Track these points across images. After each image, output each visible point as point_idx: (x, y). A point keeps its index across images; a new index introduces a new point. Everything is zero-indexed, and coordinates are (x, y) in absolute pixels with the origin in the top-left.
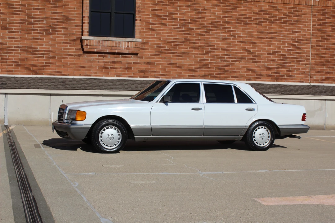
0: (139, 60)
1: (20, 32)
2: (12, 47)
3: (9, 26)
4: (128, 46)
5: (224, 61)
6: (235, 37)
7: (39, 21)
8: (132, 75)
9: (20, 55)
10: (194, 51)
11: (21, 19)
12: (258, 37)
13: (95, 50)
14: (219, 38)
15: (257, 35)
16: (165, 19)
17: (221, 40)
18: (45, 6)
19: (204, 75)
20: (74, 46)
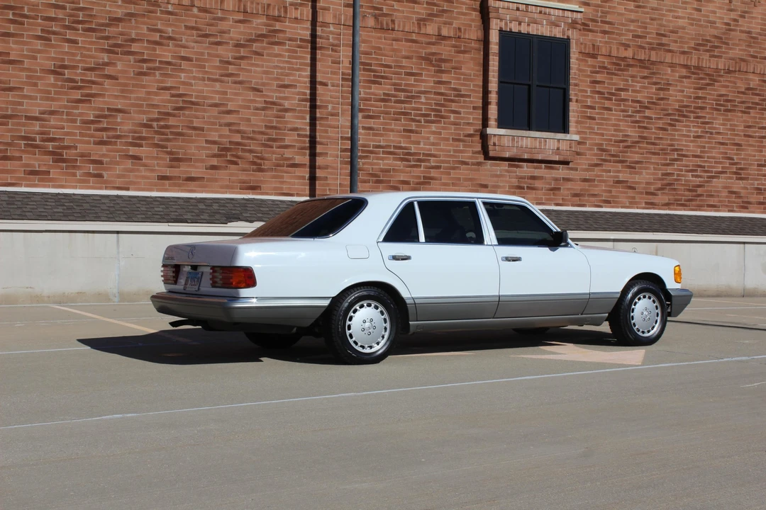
0: (572, 174)
1: (382, 118)
2: (369, 146)
3: (364, 105)
4: (558, 149)
5: (697, 176)
6: (711, 133)
7: (413, 97)
8: (561, 202)
9: (381, 162)
10: (654, 159)
11: (384, 93)
12: (745, 136)
13: (507, 155)
14: (689, 136)
15: (743, 131)
16: (611, 99)
17: (692, 139)
18: (423, 69)
19: (667, 202)
20: (470, 146)
